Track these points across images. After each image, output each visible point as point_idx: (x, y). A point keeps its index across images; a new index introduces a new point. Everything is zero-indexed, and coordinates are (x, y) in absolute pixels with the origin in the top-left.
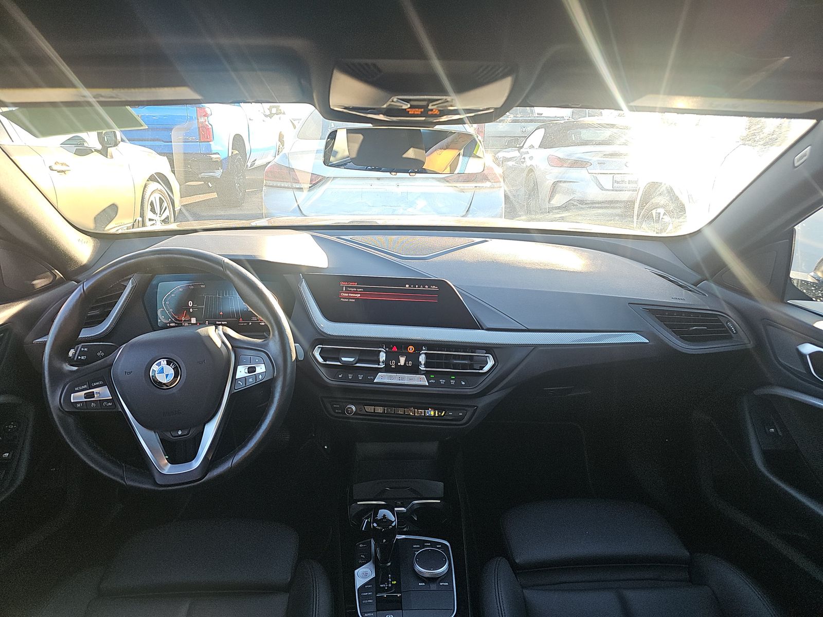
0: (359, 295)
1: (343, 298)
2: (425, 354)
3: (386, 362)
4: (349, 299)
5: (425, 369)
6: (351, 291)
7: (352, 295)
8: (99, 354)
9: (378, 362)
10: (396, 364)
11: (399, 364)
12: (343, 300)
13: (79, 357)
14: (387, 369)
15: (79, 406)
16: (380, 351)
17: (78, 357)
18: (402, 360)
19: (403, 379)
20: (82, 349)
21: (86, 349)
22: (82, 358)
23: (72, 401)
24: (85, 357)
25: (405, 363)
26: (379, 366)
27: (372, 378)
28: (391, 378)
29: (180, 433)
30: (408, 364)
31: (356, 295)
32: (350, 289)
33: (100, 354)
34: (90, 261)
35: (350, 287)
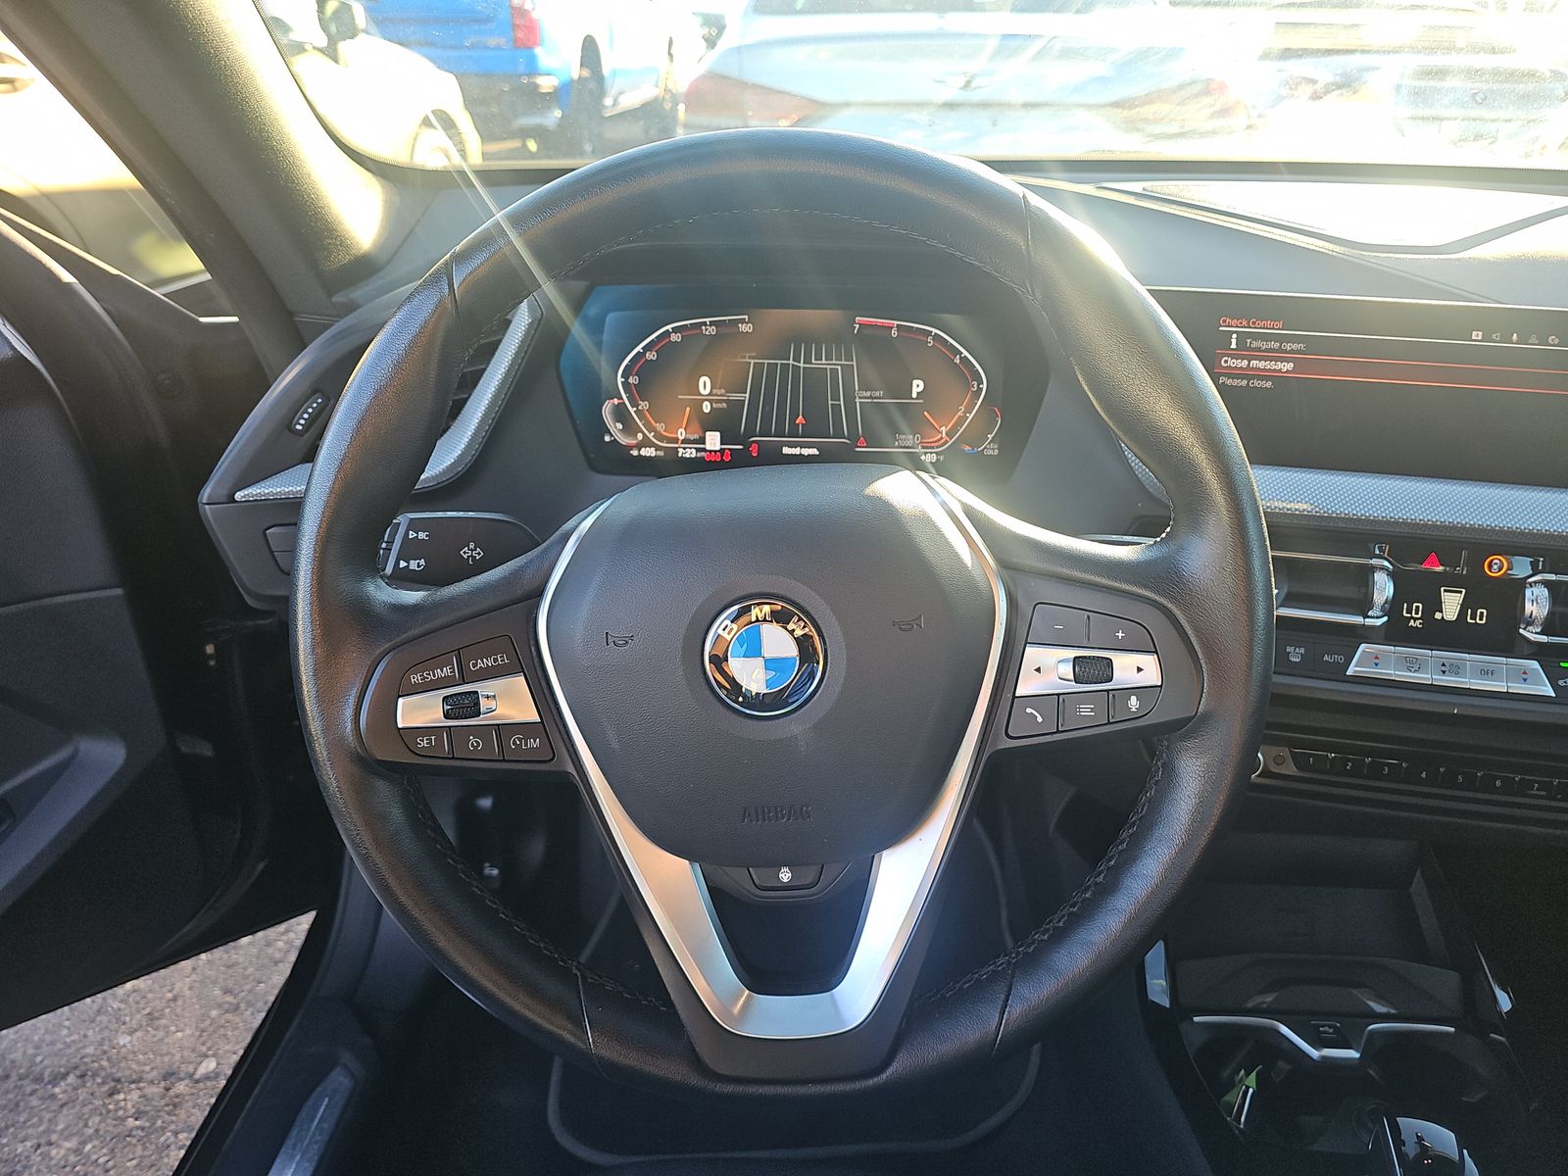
0: (1290, 366)
1: (1230, 376)
2: (1546, 584)
3: (1393, 608)
4: (1249, 378)
5: (1544, 639)
6: (1259, 349)
7: (1261, 364)
8: (465, 553)
9: (1364, 606)
10: (1428, 616)
11: (1438, 616)
12: (1229, 382)
13: (403, 564)
14: (1396, 632)
15: (425, 743)
16: (1373, 569)
17: (397, 563)
18: (1451, 604)
19: (1456, 670)
20: (412, 535)
21: (422, 535)
22: (413, 565)
23: (400, 726)
24: (422, 562)
25: (1462, 613)
26: (1369, 622)
27: (1341, 659)
28: (1411, 664)
29: (785, 875)
30: (1473, 617)
31: (1279, 366)
32: (1255, 344)
33: (470, 552)
34: (382, 244)
35: (1255, 337)
